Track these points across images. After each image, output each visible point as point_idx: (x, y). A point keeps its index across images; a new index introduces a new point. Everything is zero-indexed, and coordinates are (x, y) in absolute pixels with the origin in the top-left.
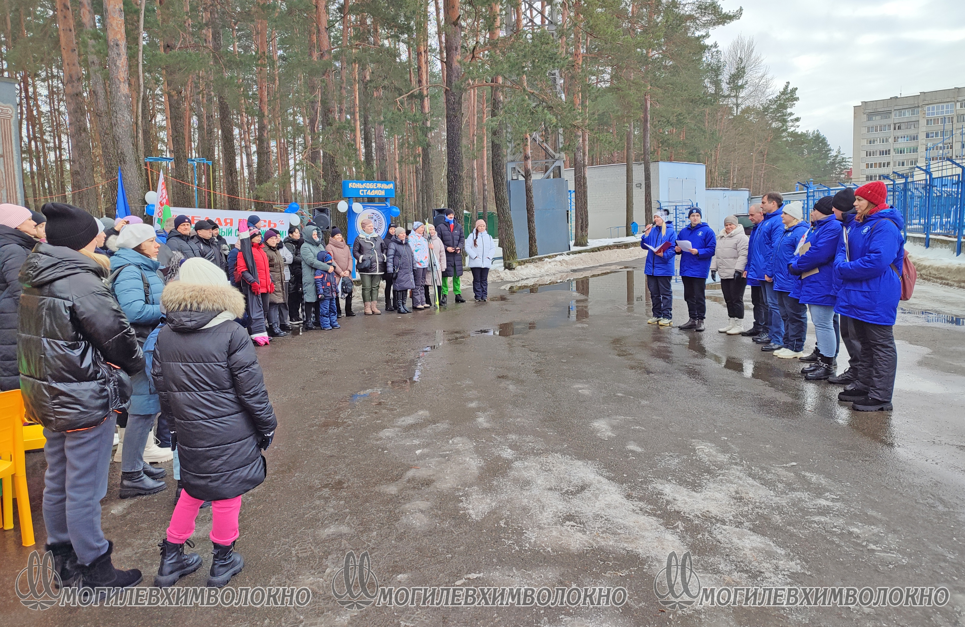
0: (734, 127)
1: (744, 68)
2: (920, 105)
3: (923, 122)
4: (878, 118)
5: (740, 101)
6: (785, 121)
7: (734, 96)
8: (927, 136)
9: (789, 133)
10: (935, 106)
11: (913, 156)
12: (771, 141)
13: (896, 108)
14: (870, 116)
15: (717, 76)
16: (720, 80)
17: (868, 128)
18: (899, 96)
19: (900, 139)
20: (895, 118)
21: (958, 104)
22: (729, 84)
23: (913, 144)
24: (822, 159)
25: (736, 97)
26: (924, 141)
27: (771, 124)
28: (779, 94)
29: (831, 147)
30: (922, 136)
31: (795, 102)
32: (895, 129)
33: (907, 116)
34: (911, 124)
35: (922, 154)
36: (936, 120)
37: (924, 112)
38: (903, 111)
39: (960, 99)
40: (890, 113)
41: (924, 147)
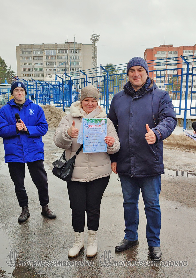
2: (43, 49)
3: (45, 57)
4: (26, 53)
8: (47, 64)
10: (49, 50)
11: (41, 72)
13: (34, 49)
14: (24, 51)
17: (23, 57)
18: (34, 44)
19: (36, 64)
20: (33, 54)
21: (57, 51)
23: (41, 67)
24: (3, 70)
26: (45, 66)
29: (7, 65)
30: (45, 63)
32: (34, 59)
33: (38, 53)
34: (40, 57)
35: (45, 72)
36: (49, 57)
37: (45, 53)
38: (36, 51)
39: (58, 49)
40: (31, 51)
41: (46, 68)
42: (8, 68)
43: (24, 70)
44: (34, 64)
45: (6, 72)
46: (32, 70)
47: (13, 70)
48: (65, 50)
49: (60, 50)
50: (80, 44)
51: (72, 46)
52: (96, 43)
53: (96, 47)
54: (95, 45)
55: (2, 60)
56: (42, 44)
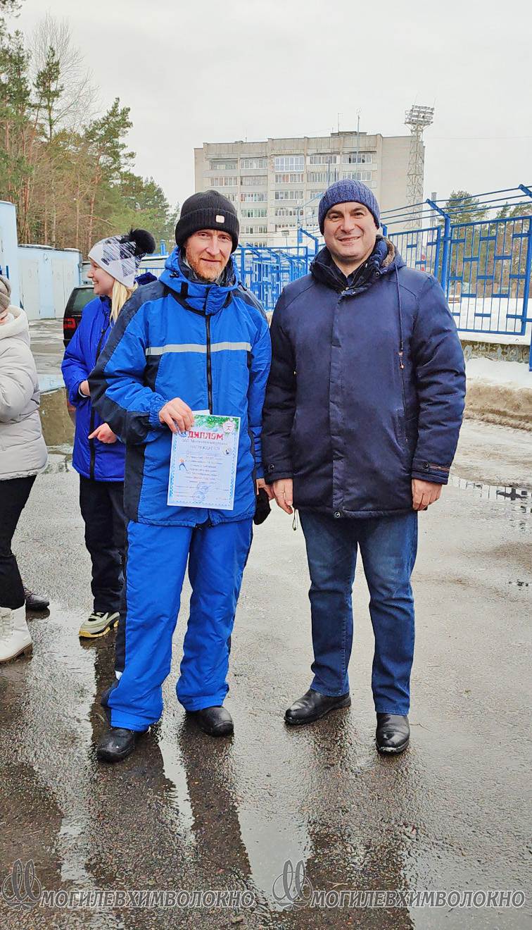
0: (48, 155)
1: (57, 64)
2: (268, 155)
3: (272, 177)
4: (223, 167)
5: (54, 115)
6: (116, 155)
7: (45, 107)
8: (277, 197)
9: (121, 173)
10: (284, 157)
11: (261, 221)
12: (99, 183)
13: (243, 156)
14: (215, 162)
15: (18, 71)
16: (24, 79)
17: (212, 179)
18: (244, 142)
19: (247, 198)
20: (240, 170)
21: (308, 158)
22: (37, 86)
23: (261, 206)
24: (159, 217)
25: (49, 108)
26: (273, 203)
27: (99, 157)
28: (107, 114)
29: (168, 202)
30: (271, 196)
31: (127, 129)
32: (241, 183)
33: (254, 167)
34: (258, 178)
35: (271, 219)
36: (285, 178)
37: (272, 165)
38: (250, 161)
39: (310, 152)
40: (236, 162)
41: (274, 210)
44: (243, 197)
48: (331, 156)
49: (318, 156)
50: (376, 135)
51: (353, 144)
52: (422, 131)
53: (422, 142)
54: (418, 136)
55: (155, 188)
56: (267, 140)
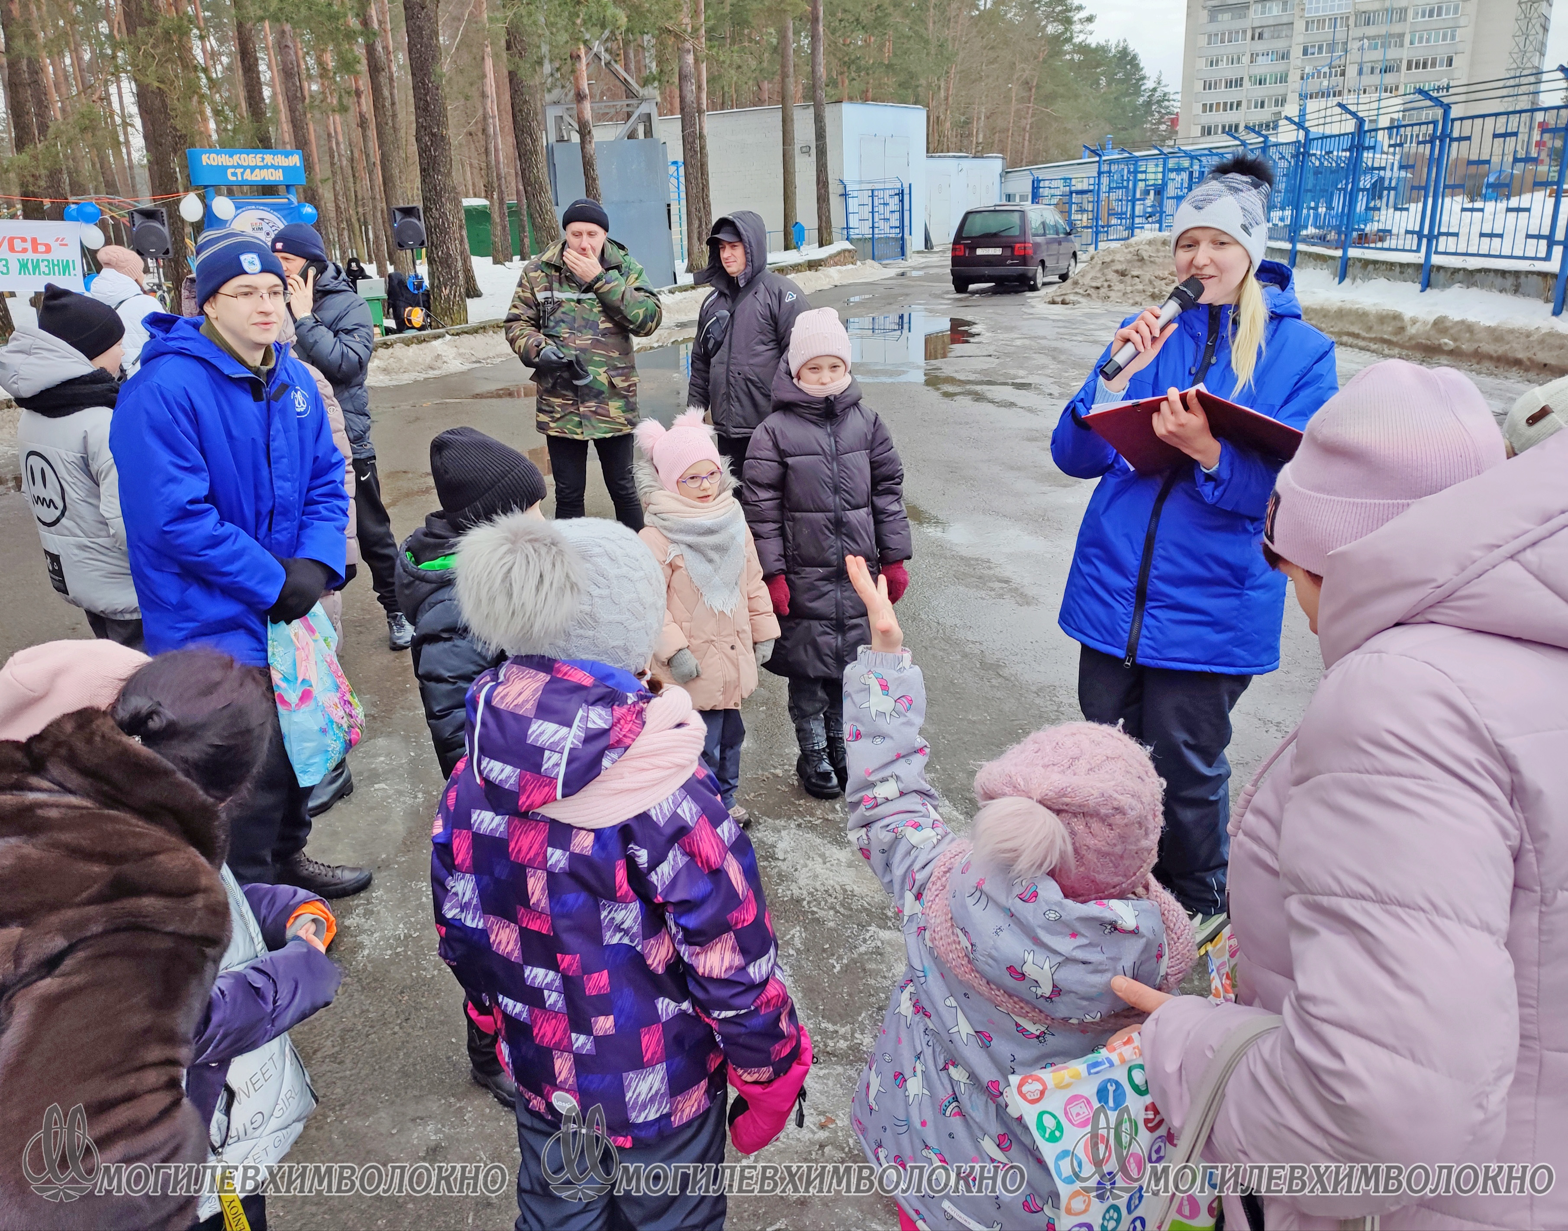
0: (979, 32)
3: (1300, 25)
4: (1227, 16)
6: (1068, 22)
8: (1305, 53)
9: (1074, 45)
11: (1278, 89)
12: (1044, 62)
14: (1216, 10)
17: (1210, 36)
19: (1260, 58)
20: (1253, 18)
23: (1280, 67)
24: (1130, 95)
26: (1299, 63)
27: (1045, 26)
29: (1146, 72)
30: (1296, 52)
32: (1253, 38)
33: (1275, 13)
34: (1281, 29)
35: (1294, 87)
36: (1321, 22)
37: (1302, 6)
38: (1268, 4)
40: (1248, 8)
41: (1299, 72)
42: (1149, 84)
43: (1208, 86)
44: (1253, 58)
45: (1141, 100)
46: (1239, 82)
47: (1166, 90)
